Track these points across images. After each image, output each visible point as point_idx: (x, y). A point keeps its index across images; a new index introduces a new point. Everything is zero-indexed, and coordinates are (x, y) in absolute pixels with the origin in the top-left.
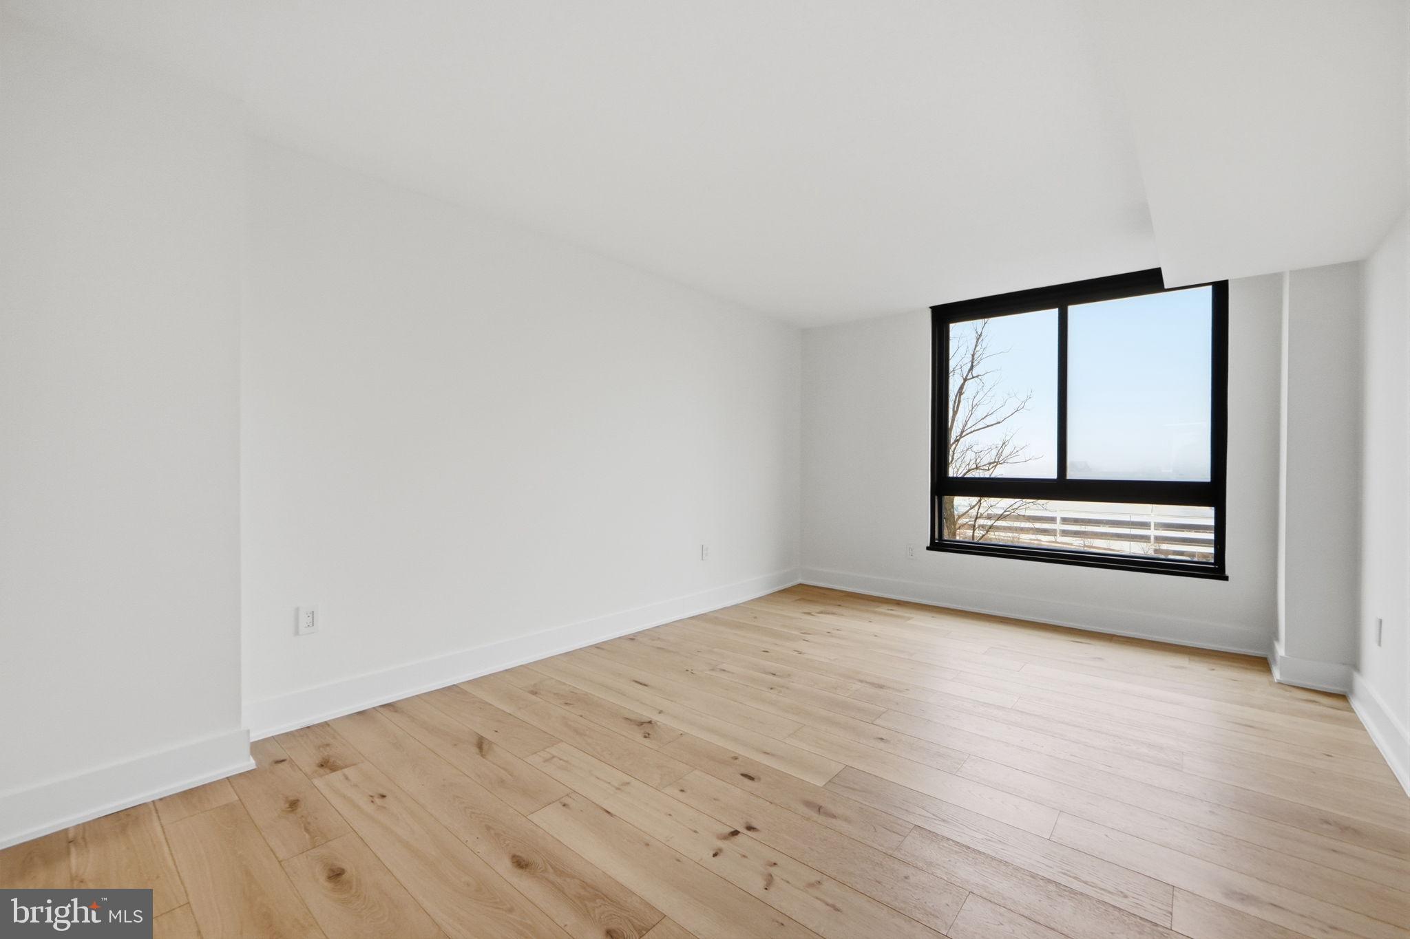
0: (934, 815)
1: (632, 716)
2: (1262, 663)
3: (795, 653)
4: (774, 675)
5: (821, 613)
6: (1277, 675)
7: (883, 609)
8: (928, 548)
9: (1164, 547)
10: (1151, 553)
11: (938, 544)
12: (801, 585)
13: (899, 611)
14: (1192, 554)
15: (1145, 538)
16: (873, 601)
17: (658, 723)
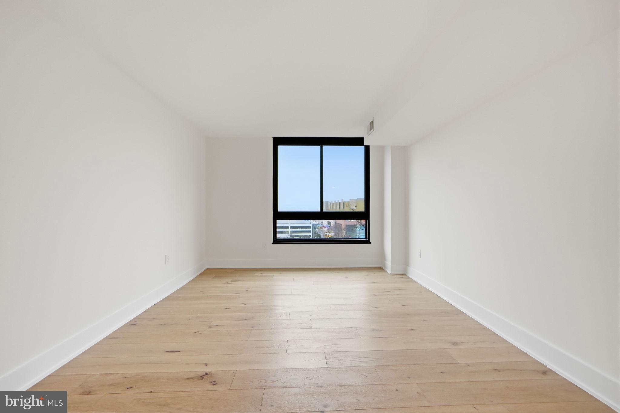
0: (374, 358)
1: (191, 376)
2: (380, 269)
3: (243, 305)
4: (246, 319)
5: (232, 281)
6: (389, 271)
7: (258, 274)
8: (273, 243)
9: (293, 234)
10: (289, 237)
11: (276, 241)
12: (207, 269)
13: (265, 274)
14: (300, 236)
15: (287, 232)
16: (253, 271)
17: (212, 372)
